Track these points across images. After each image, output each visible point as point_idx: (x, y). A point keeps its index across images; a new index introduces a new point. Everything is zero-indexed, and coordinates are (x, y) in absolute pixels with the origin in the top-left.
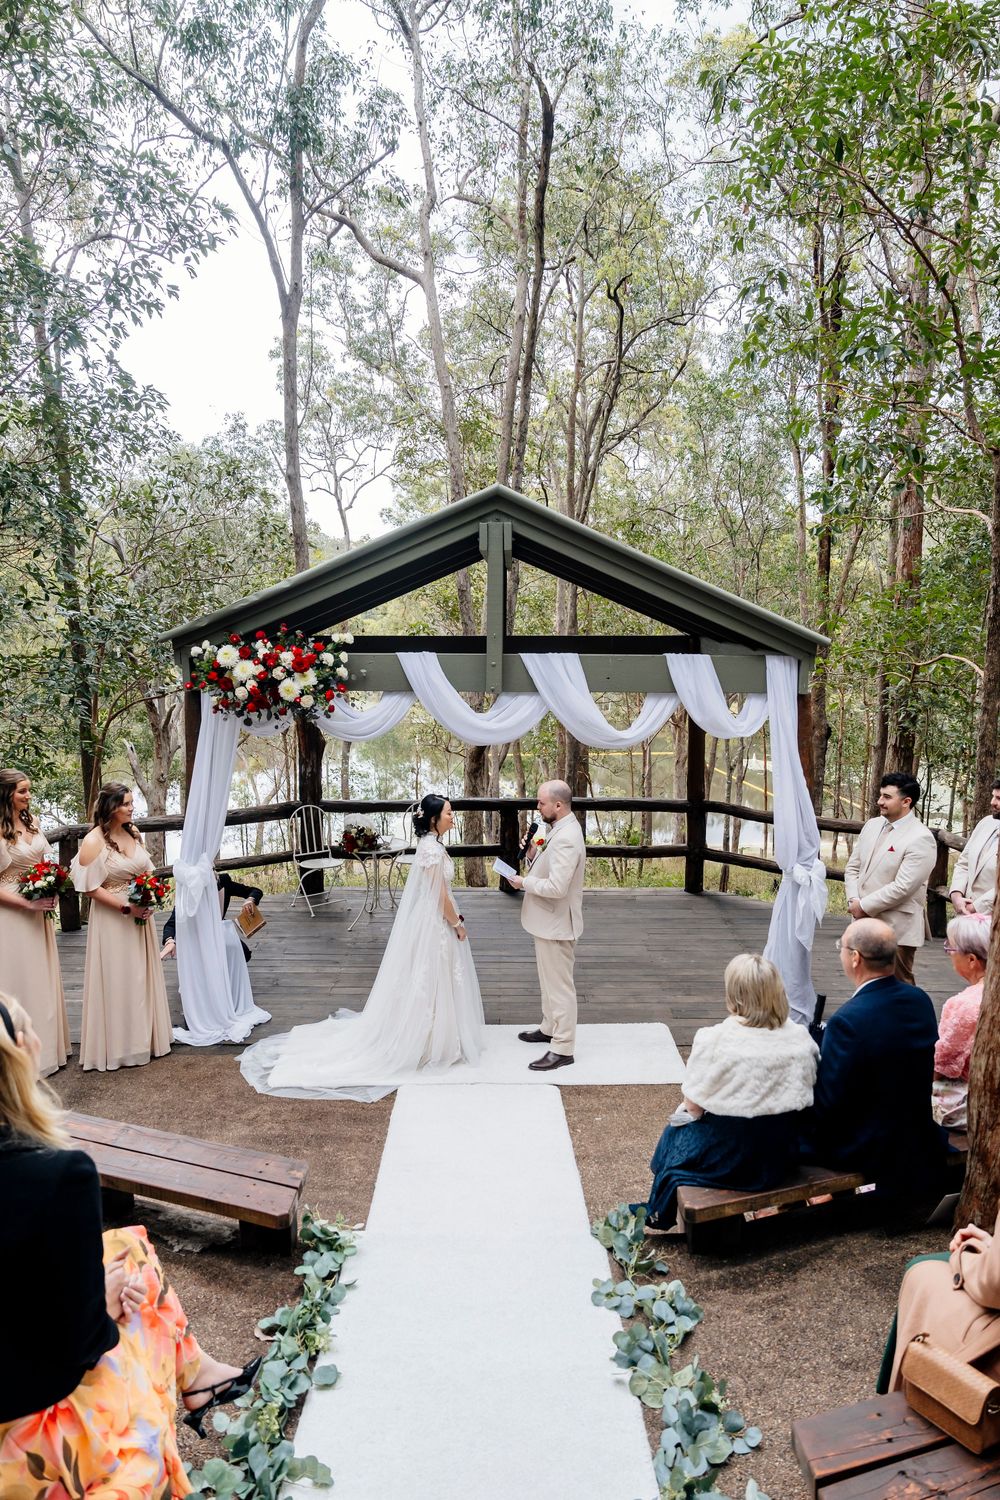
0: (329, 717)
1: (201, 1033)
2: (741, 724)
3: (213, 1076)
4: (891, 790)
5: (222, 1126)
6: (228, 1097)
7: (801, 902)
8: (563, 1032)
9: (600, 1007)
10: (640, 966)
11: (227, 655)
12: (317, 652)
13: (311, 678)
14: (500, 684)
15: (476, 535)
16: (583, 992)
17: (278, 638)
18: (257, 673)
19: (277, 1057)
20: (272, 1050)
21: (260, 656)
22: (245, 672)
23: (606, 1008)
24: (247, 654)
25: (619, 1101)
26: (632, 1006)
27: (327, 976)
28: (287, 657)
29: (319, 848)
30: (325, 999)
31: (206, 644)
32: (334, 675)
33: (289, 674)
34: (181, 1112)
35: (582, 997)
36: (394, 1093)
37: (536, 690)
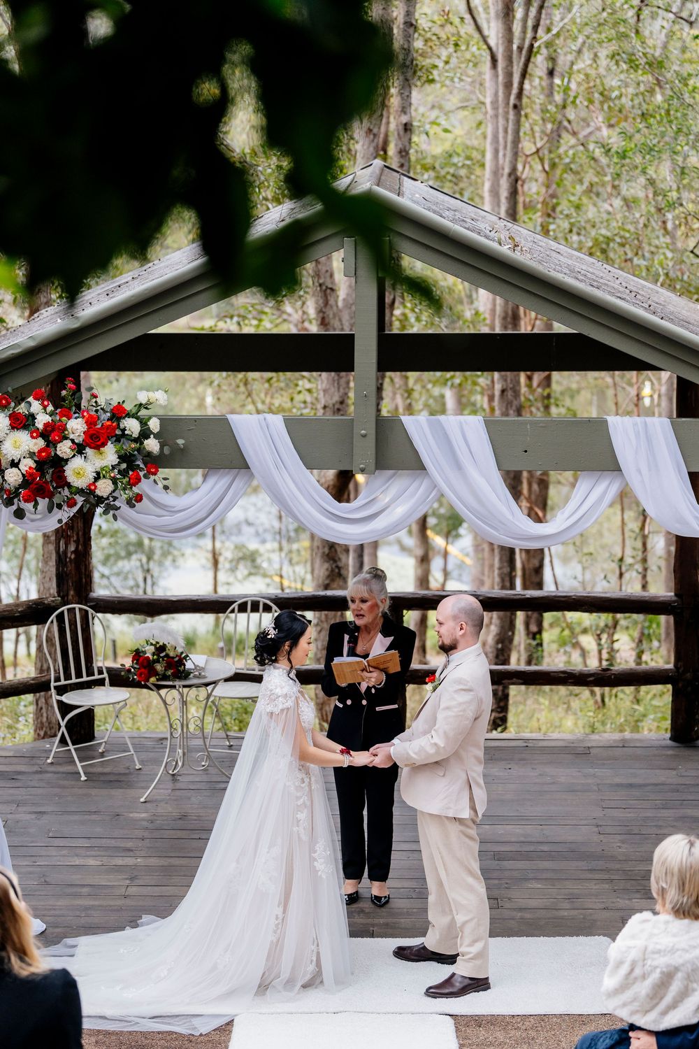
0: (132, 506)
8: (471, 945)
9: (519, 915)
12: (119, 419)
13: (109, 455)
14: (372, 459)
16: (496, 893)
17: (64, 399)
18: (35, 449)
21: (39, 425)
22: (18, 447)
23: (528, 915)
24: (21, 423)
25: (532, 1033)
26: (563, 913)
27: (119, 869)
28: (77, 427)
29: (90, 673)
30: (120, 902)
32: (141, 449)
33: (80, 449)
35: (495, 901)
36: (230, 1023)
37: (422, 467)
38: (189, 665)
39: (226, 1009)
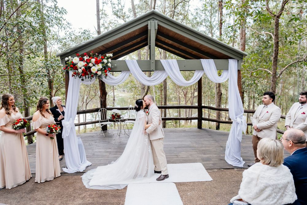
0: (106, 78)
1: (71, 169)
2: (221, 79)
3: (73, 183)
4: (267, 96)
5: (74, 200)
6: (77, 190)
7: (239, 128)
9: (182, 159)
10: (190, 147)
11: (76, 60)
12: (102, 59)
13: (100, 66)
14: (154, 68)
15: (147, 25)
17: (91, 55)
18: (84, 65)
19: (92, 176)
20: (92, 174)
21: (85, 60)
22: (81, 65)
23: (184, 159)
24: (82, 59)
25: (193, 187)
26: (190, 158)
27: (107, 152)
28: (93, 60)
29: (106, 119)
30: (107, 159)
31: (70, 57)
32: (107, 66)
33: (94, 65)
34: (62, 195)
36: (127, 187)
37: (164, 70)
38: (121, 117)
39: (125, 183)
